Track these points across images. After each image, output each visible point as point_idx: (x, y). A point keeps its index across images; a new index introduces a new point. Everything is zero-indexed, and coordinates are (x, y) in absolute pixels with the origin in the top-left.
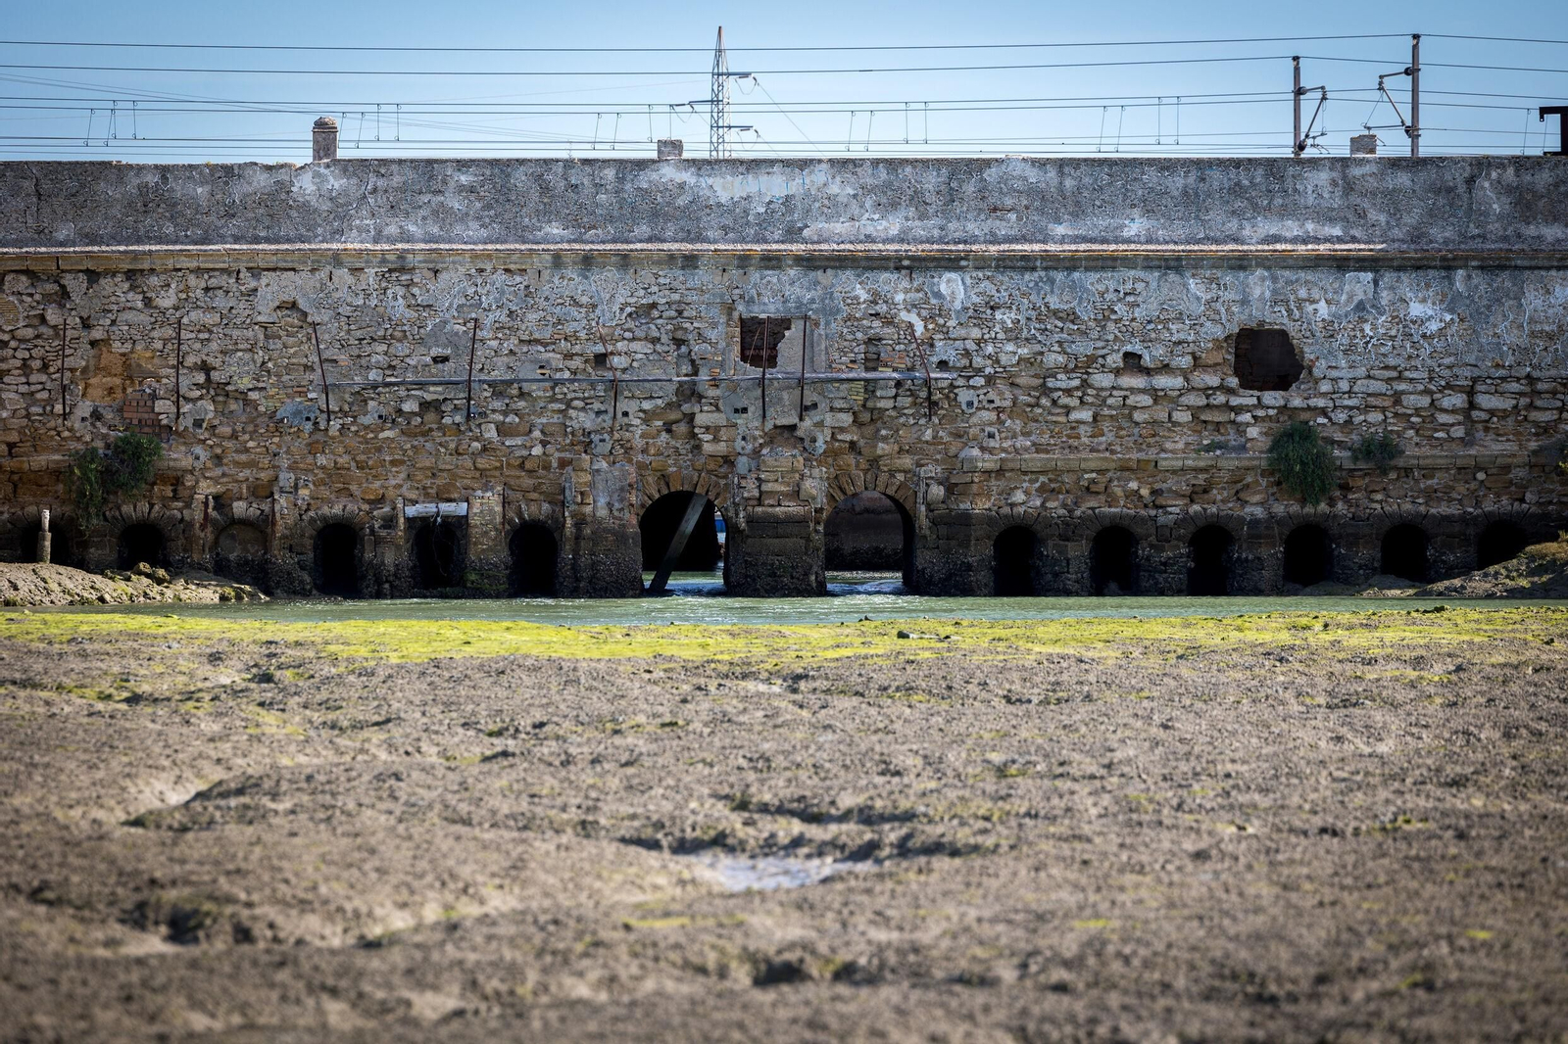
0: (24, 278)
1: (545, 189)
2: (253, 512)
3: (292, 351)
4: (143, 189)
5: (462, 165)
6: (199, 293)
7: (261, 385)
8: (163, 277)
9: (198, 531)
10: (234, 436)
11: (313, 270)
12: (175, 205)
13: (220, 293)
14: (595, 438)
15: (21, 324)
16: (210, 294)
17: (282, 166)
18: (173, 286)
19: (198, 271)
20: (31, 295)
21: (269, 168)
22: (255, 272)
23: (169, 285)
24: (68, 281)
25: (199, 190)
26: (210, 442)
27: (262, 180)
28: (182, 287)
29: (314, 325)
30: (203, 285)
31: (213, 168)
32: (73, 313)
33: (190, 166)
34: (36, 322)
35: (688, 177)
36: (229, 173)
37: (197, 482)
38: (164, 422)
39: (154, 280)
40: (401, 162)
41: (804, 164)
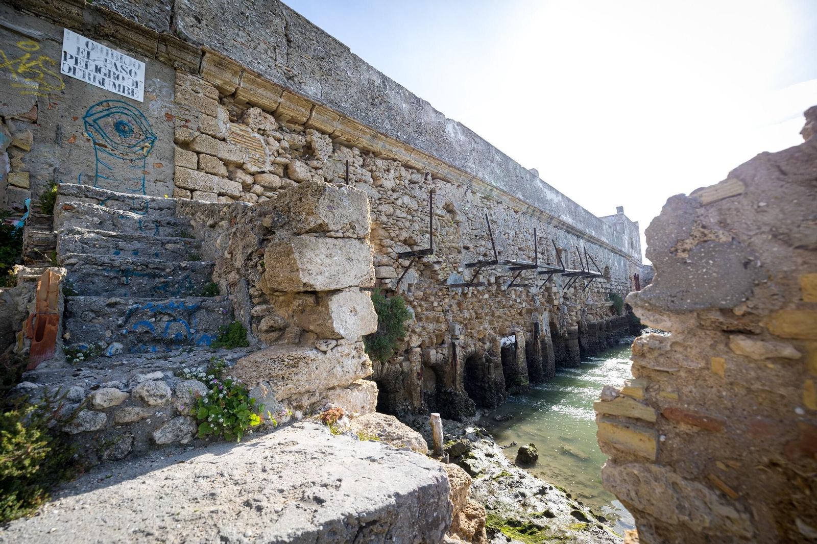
0: (272, 119)
1: (517, 176)
2: (440, 357)
3: (452, 237)
4: (371, 83)
5: (498, 151)
6: (407, 182)
7: (440, 260)
8: (386, 163)
9: (416, 381)
10: (425, 298)
11: (459, 186)
12: (390, 108)
13: (417, 186)
14: (536, 298)
15: (268, 167)
16: (412, 186)
17: (441, 113)
18: (392, 171)
19: (407, 167)
20: (279, 140)
21: (436, 112)
22: (434, 178)
23: (388, 170)
24: (316, 137)
25: (404, 106)
26: (415, 303)
27: (433, 117)
28: (398, 175)
29: (457, 223)
30: (409, 177)
31: (411, 94)
32: (320, 172)
33: (399, 85)
34: (281, 171)
35: (541, 186)
36: (418, 103)
37: (410, 336)
38: (389, 286)
39: (380, 163)
40: (481, 138)
41: (557, 192)
